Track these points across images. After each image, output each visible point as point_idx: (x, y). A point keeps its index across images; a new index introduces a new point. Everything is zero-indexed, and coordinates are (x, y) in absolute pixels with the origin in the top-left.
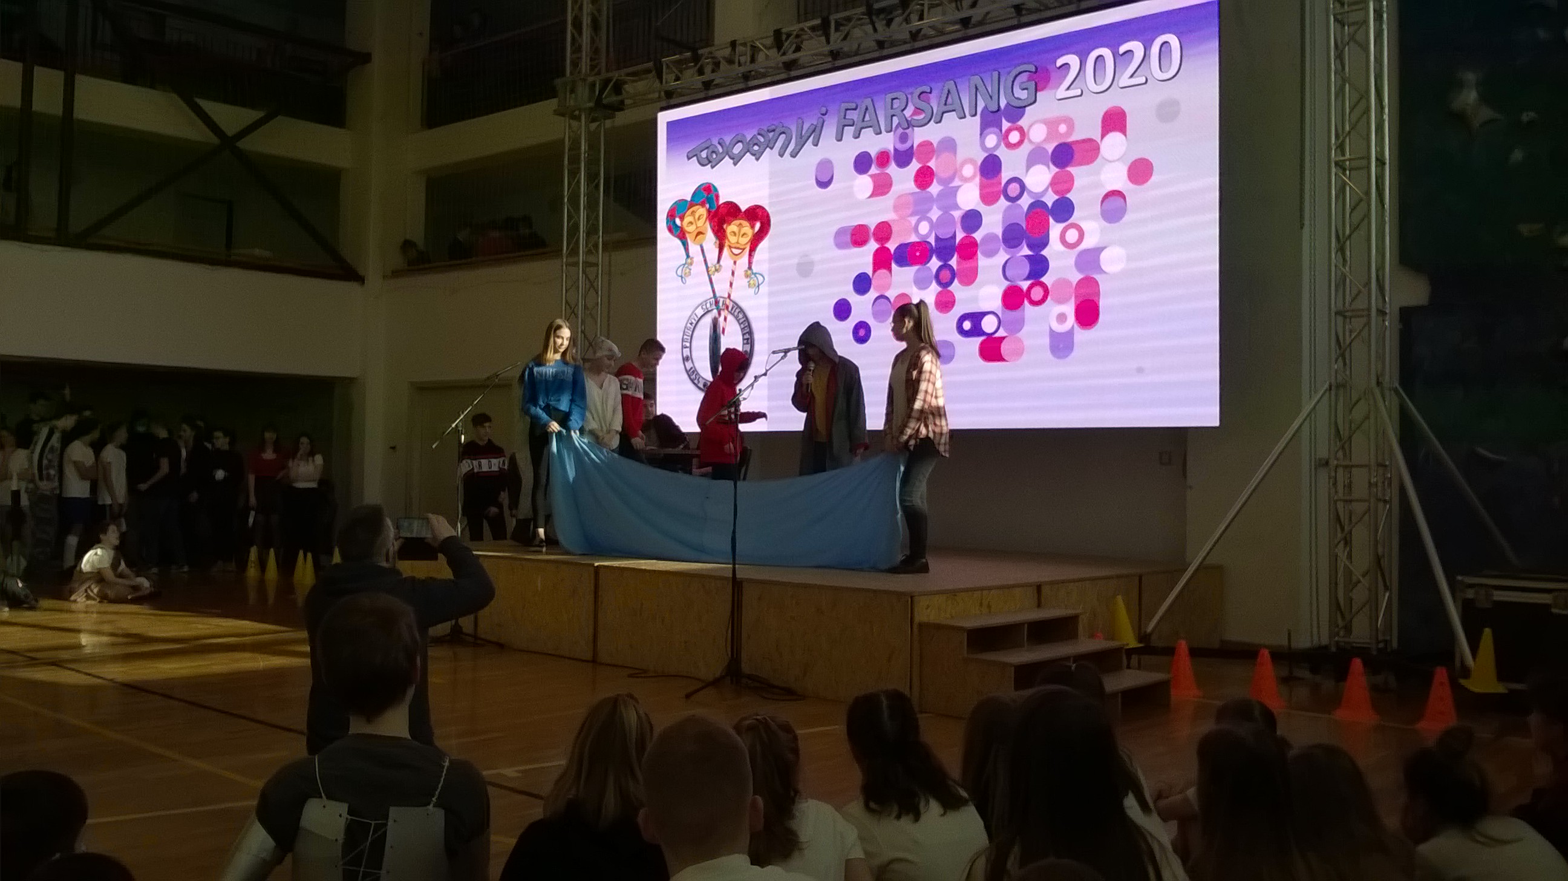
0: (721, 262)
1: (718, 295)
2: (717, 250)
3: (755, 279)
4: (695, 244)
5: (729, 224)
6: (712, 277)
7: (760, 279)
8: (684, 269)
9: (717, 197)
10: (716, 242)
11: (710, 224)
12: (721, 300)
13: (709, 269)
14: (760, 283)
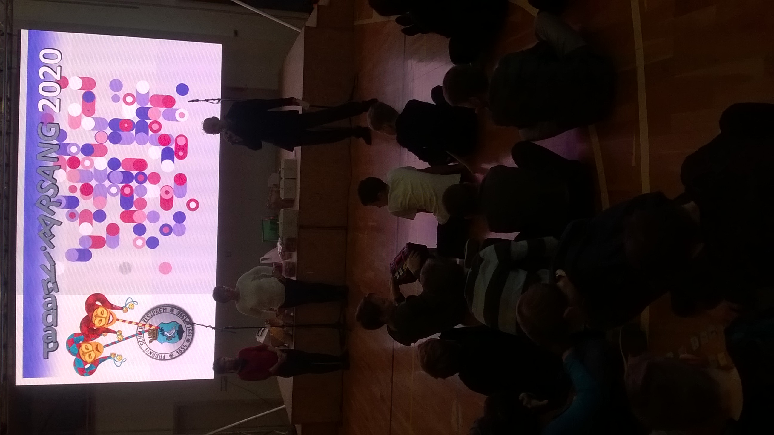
0: (116, 330)
1: (135, 333)
2: (109, 334)
3: (128, 304)
4: (103, 352)
5: (94, 325)
6: (124, 337)
7: (130, 300)
8: (117, 360)
9: (76, 335)
10: (104, 335)
11: (92, 340)
12: (139, 330)
13: (119, 340)
14: (132, 301)
